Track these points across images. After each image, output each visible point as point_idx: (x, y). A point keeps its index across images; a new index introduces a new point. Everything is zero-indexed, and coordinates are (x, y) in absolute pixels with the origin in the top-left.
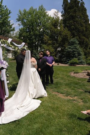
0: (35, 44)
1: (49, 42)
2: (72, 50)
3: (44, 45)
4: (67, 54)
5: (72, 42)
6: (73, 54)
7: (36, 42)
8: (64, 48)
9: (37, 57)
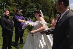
0: (1, 5)
1: (14, 4)
2: (31, 12)
3: (9, 7)
4: (27, 14)
5: (31, 6)
6: (32, 15)
7: (2, 3)
8: (25, 9)
9: (3, 15)
